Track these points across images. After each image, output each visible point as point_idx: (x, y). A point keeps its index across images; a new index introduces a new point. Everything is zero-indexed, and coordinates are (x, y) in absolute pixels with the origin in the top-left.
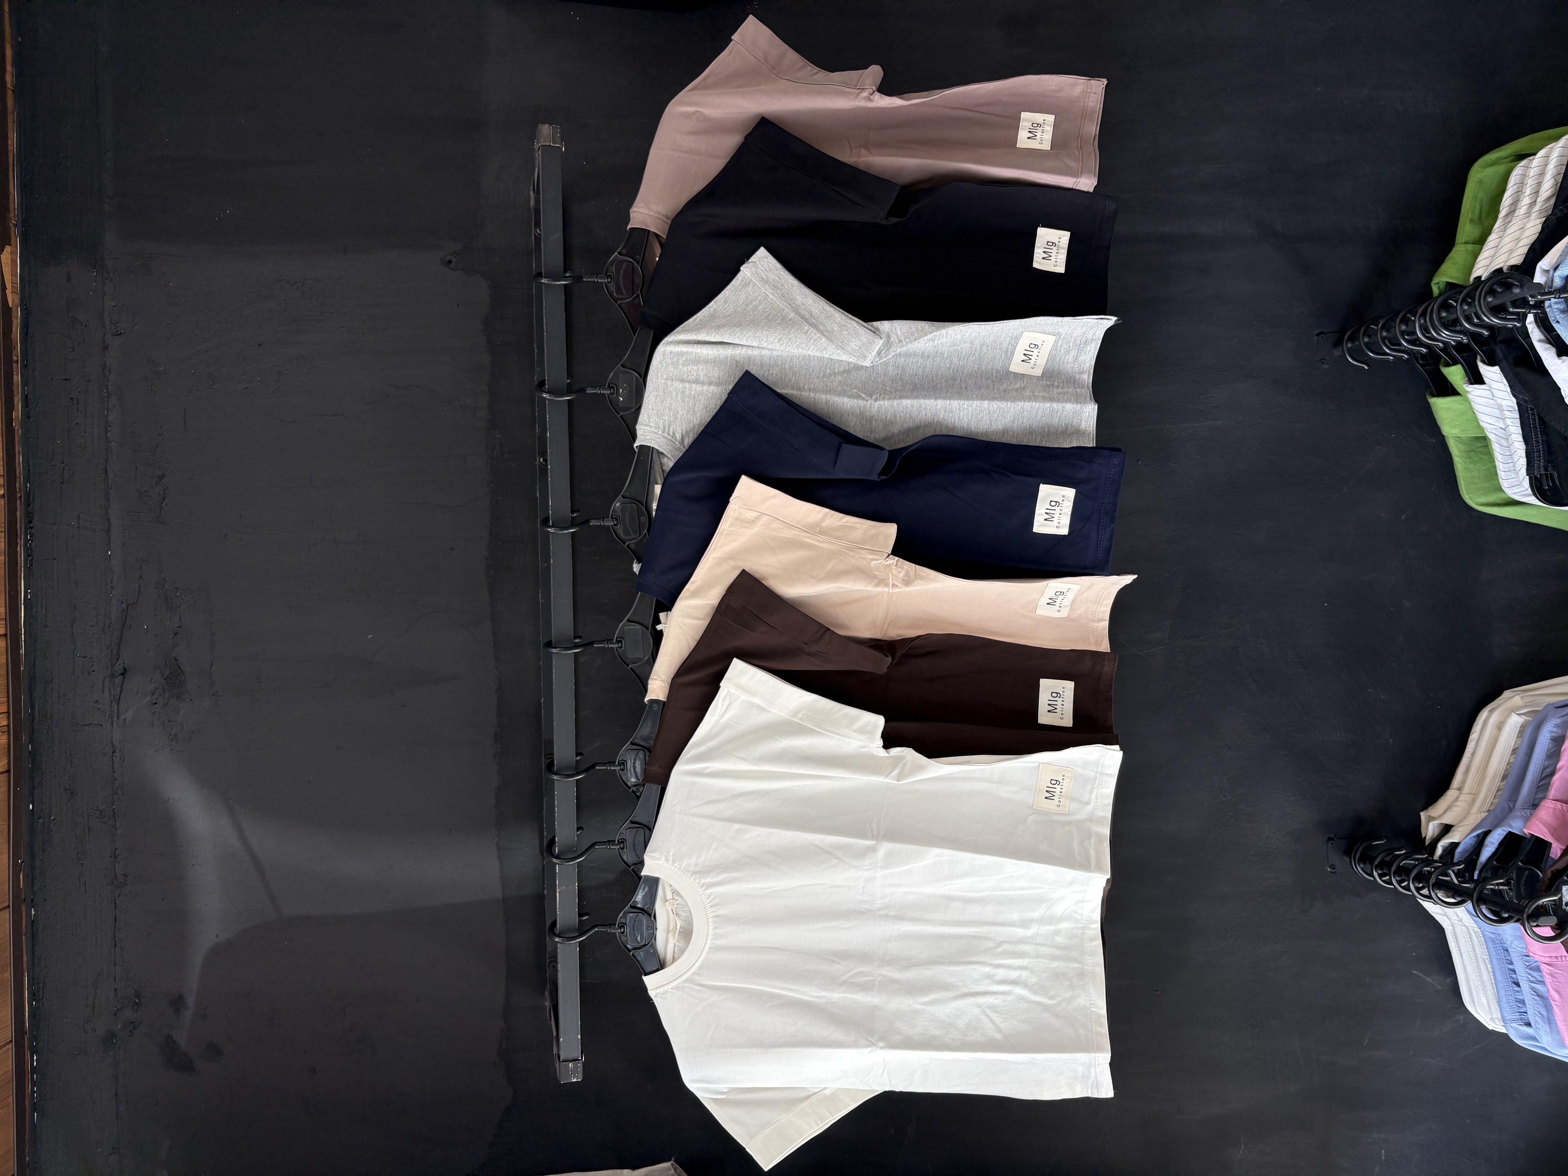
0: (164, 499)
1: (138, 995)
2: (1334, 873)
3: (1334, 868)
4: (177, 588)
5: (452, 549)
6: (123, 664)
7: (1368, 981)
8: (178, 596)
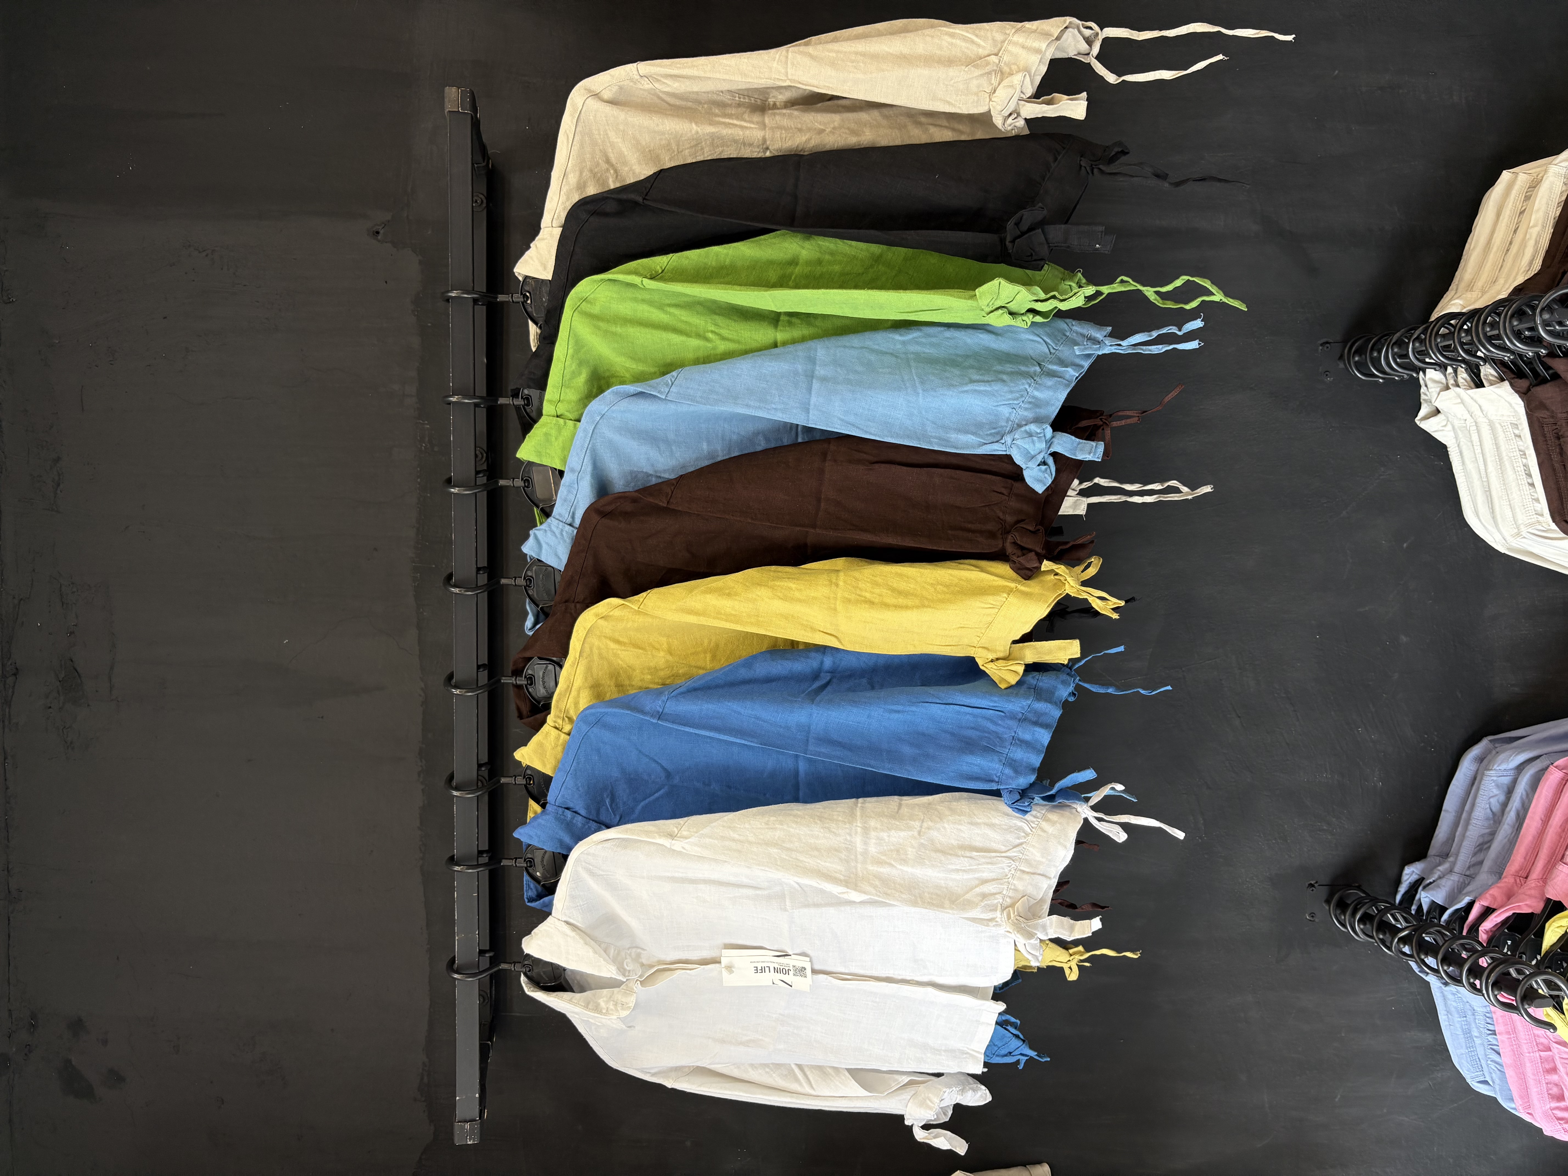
0: (58, 485)
1: (33, 1016)
2: (1314, 921)
3: (1313, 916)
4: (73, 583)
5: (376, 549)
6: (15, 664)
7: (1343, 1035)
8: (74, 592)
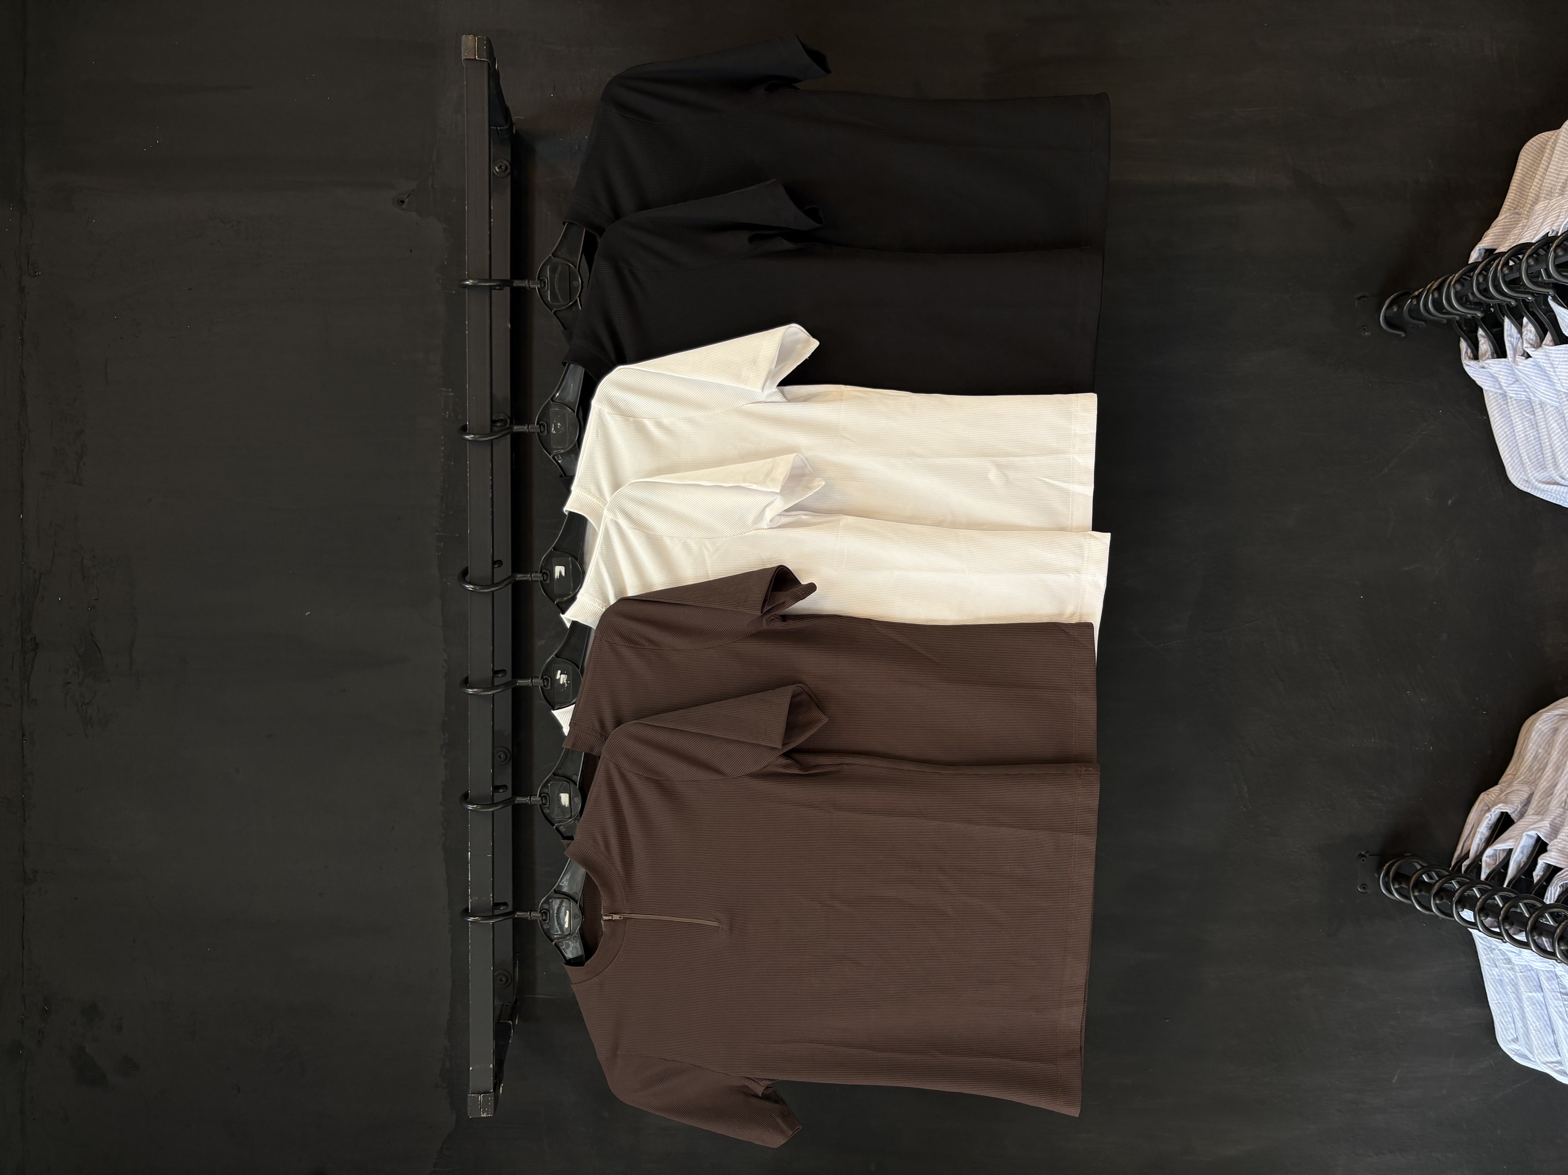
0: (81, 458)
1: (47, 1002)
2: (1365, 892)
3: (1364, 887)
4: (94, 557)
6: (35, 639)
7: (1399, 1012)
8: (96, 566)
